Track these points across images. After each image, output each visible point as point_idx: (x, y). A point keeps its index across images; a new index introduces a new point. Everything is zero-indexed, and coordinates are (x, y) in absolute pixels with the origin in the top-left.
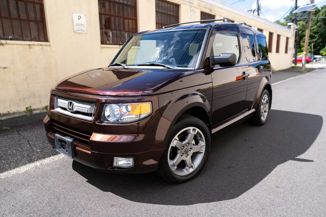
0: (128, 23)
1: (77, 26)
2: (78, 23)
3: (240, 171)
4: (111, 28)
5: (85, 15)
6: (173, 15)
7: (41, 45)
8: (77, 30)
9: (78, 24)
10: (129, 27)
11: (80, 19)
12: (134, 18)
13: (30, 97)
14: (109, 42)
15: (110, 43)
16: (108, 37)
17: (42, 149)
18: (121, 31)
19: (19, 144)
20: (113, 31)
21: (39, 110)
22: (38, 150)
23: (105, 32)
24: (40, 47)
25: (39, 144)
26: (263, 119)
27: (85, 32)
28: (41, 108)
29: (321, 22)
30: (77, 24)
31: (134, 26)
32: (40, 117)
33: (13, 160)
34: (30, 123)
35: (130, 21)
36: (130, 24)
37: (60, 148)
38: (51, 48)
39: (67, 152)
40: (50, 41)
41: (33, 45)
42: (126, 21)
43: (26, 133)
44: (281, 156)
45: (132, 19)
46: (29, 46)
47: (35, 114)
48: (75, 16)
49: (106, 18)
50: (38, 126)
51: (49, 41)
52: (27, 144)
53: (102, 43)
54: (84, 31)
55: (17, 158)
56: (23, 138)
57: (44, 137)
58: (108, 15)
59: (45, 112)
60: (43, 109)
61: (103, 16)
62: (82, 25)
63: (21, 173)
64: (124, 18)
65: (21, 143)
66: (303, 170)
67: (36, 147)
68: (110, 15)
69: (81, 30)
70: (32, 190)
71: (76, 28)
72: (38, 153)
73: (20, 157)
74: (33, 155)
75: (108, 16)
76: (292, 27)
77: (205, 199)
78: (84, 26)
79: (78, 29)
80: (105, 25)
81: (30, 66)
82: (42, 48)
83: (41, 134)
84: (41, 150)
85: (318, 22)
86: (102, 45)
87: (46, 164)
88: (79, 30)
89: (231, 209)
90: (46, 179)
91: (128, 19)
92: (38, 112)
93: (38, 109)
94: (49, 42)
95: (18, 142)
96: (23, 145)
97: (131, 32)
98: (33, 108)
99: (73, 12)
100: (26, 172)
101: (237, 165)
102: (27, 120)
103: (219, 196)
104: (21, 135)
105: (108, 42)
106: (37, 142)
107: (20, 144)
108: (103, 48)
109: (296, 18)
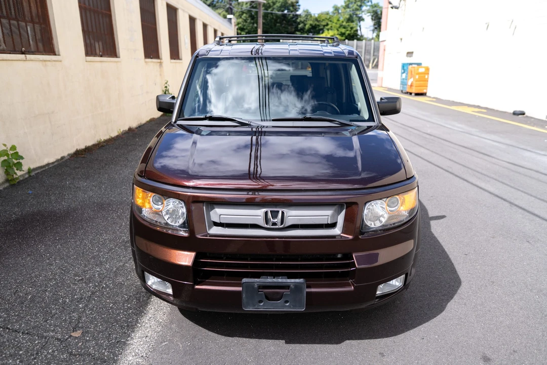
0: (29, 2)
10: (31, 12)
18: (17, 20)
22: (75, 335)
25: (45, 322)
29: (246, 13)
31: (40, 10)
36: (32, 5)
37: (261, 302)
39: (287, 305)
67: (54, 331)
72: (87, 341)
74: (80, 348)
84: (79, 332)
85: (243, 13)
87: (151, 352)
97: (37, 23)
109: (231, 7)
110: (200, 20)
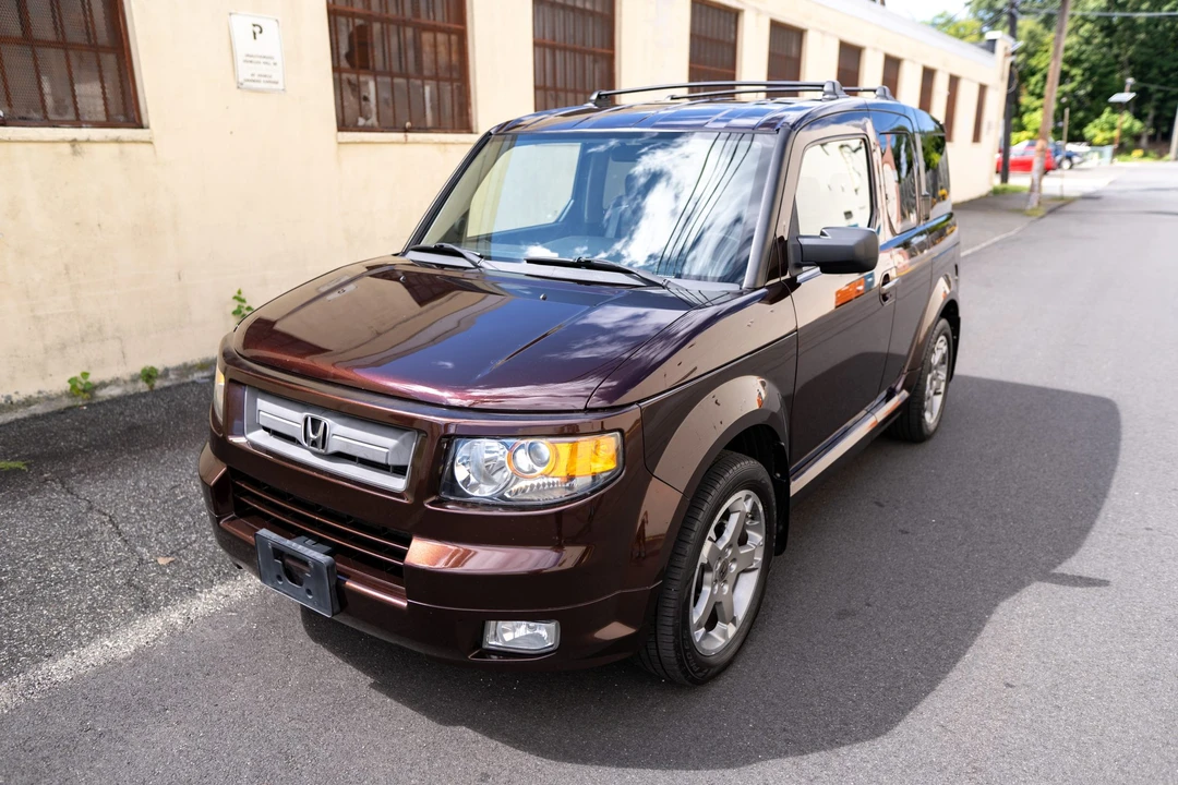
0: (435, 45)
1: (250, 65)
2: (250, 53)
3: (882, 629)
4: (371, 64)
5: (277, 21)
6: (593, 13)
7: (118, 141)
8: (250, 78)
9: (252, 56)
10: (436, 61)
11: (258, 35)
12: (453, 26)
13: (83, 340)
14: (367, 119)
15: (369, 122)
16: (363, 103)
17: (172, 553)
18: (407, 77)
19: (81, 537)
20: (379, 79)
21: (118, 386)
22: (162, 561)
23: (349, 82)
24: (115, 147)
25: (157, 534)
26: (930, 419)
27: (280, 86)
28: (127, 378)
30: (248, 55)
31: (454, 58)
32: (127, 412)
33: (80, 602)
34: (95, 440)
35: (441, 37)
36: (442, 49)
37: (279, 578)
38: (155, 152)
39: (310, 597)
40: (152, 126)
41: (88, 141)
42: (427, 37)
43: (97, 487)
44: (1004, 564)
45: (448, 32)
46: (73, 146)
47: (108, 401)
48: (241, 27)
49: (351, 28)
50: (130, 453)
51: (145, 122)
52: (110, 533)
53: (343, 125)
54: (277, 83)
55: (91, 594)
56: (91, 508)
57: (166, 502)
58: (359, 16)
59: (142, 391)
60: (134, 380)
61: (342, 20)
62: (267, 59)
63: (122, 656)
64: (420, 28)
65: (89, 532)
66: (1079, 618)
67: (150, 548)
68: (370, 18)
69: (262, 79)
70: (182, 725)
71: (245, 72)
72: (164, 574)
73: (99, 590)
74: (146, 580)
75: (359, 22)
76: (999, 47)
77: (786, 740)
78: (275, 64)
79: (253, 75)
80: (349, 56)
81: (77, 224)
82: (122, 152)
83: (155, 490)
84: (171, 559)
86: (340, 134)
87: (204, 618)
88: (256, 78)
89: (875, 773)
90: (224, 681)
91: (434, 29)
92: (115, 391)
93: (115, 382)
94: (148, 128)
95: (76, 525)
96: (97, 538)
97: (446, 80)
98: (95, 378)
99: (233, 11)
100: (141, 655)
101: (869, 605)
102: (83, 426)
103: (827, 726)
104: (78, 497)
105: (361, 122)
106: (146, 527)
107: (87, 536)
108: (342, 146)
109: (1014, 11)
110: (875, 49)
